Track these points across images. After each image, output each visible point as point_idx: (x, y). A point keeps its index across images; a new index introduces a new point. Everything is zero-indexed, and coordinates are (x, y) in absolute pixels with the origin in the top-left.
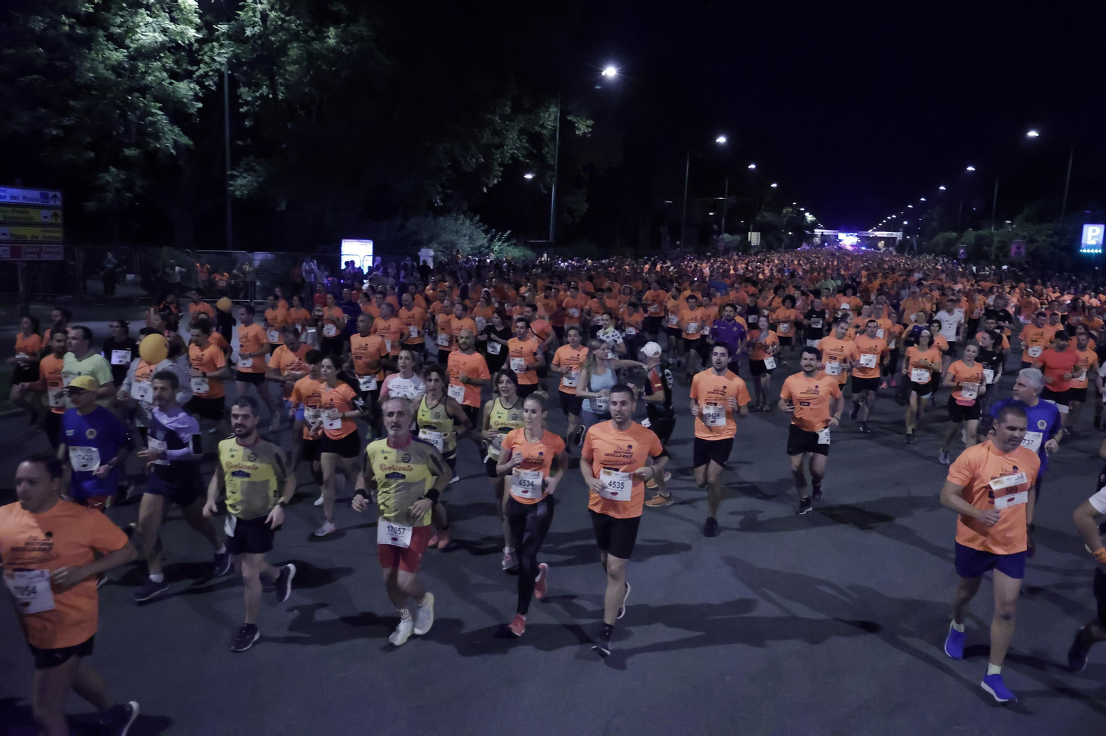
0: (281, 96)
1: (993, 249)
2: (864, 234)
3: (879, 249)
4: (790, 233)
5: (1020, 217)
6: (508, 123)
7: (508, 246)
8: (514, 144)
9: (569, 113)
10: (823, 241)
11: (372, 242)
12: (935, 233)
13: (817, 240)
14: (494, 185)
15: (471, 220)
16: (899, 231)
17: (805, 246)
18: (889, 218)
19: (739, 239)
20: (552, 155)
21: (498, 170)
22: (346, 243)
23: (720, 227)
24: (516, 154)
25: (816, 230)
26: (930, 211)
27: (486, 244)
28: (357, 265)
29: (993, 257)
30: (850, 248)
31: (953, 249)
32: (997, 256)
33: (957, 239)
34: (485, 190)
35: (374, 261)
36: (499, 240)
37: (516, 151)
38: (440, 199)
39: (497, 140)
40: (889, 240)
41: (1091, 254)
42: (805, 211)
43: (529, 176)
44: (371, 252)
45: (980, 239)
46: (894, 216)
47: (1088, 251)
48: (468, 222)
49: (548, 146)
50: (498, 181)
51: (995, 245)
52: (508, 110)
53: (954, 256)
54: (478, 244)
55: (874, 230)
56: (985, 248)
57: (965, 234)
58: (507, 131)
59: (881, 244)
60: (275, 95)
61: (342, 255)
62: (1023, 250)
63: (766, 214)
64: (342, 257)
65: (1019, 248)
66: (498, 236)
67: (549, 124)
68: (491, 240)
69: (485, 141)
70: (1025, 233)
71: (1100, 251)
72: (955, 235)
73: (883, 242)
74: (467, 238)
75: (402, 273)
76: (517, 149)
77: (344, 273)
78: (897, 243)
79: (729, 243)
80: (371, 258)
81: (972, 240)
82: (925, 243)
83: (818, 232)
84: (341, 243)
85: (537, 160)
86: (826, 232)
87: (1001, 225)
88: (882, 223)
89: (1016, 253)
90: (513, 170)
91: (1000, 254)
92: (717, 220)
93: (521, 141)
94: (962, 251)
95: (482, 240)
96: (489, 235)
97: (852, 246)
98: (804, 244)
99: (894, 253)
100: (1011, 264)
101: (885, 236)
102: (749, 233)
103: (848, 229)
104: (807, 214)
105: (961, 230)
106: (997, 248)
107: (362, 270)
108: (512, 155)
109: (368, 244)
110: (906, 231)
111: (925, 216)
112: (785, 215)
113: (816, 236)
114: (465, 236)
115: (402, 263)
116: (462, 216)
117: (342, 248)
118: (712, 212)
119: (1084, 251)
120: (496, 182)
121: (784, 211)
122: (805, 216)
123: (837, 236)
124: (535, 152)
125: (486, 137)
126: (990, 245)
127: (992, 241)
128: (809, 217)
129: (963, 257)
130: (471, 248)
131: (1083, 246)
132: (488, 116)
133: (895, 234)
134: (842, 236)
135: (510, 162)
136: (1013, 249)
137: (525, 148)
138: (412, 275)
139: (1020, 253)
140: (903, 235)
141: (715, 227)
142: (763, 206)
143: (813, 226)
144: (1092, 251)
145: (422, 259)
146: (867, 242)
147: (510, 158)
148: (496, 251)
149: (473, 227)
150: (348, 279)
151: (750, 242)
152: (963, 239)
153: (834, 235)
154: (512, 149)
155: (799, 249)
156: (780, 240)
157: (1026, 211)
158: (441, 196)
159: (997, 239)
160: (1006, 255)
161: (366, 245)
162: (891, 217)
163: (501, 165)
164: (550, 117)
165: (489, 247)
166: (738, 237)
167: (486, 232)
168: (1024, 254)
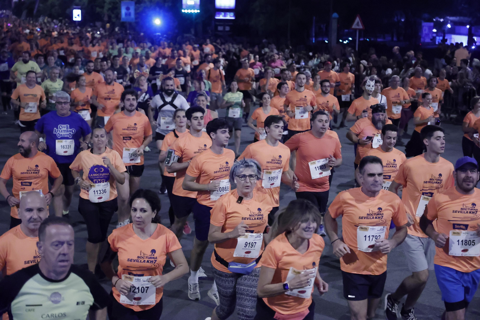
1: (105, 10)
29: (106, 19)
32: (110, 17)
41: (191, 14)
45: (93, 1)
47: (189, 11)
51: (107, 6)
56: (98, 10)
62: (132, 11)
65: (128, 9)
71: (199, 11)
78: (13, 5)
81: (86, 1)
89: (126, 14)
91: (113, 16)
100: (122, 25)
106: (109, 9)
119: (186, 11)
126: (103, 7)
127: (104, 2)
131: (184, 7)
136: (123, 11)
139: (130, 14)
144: (193, 11)
159: (108, 0)
160: (118, 16)
168: (133, 16)
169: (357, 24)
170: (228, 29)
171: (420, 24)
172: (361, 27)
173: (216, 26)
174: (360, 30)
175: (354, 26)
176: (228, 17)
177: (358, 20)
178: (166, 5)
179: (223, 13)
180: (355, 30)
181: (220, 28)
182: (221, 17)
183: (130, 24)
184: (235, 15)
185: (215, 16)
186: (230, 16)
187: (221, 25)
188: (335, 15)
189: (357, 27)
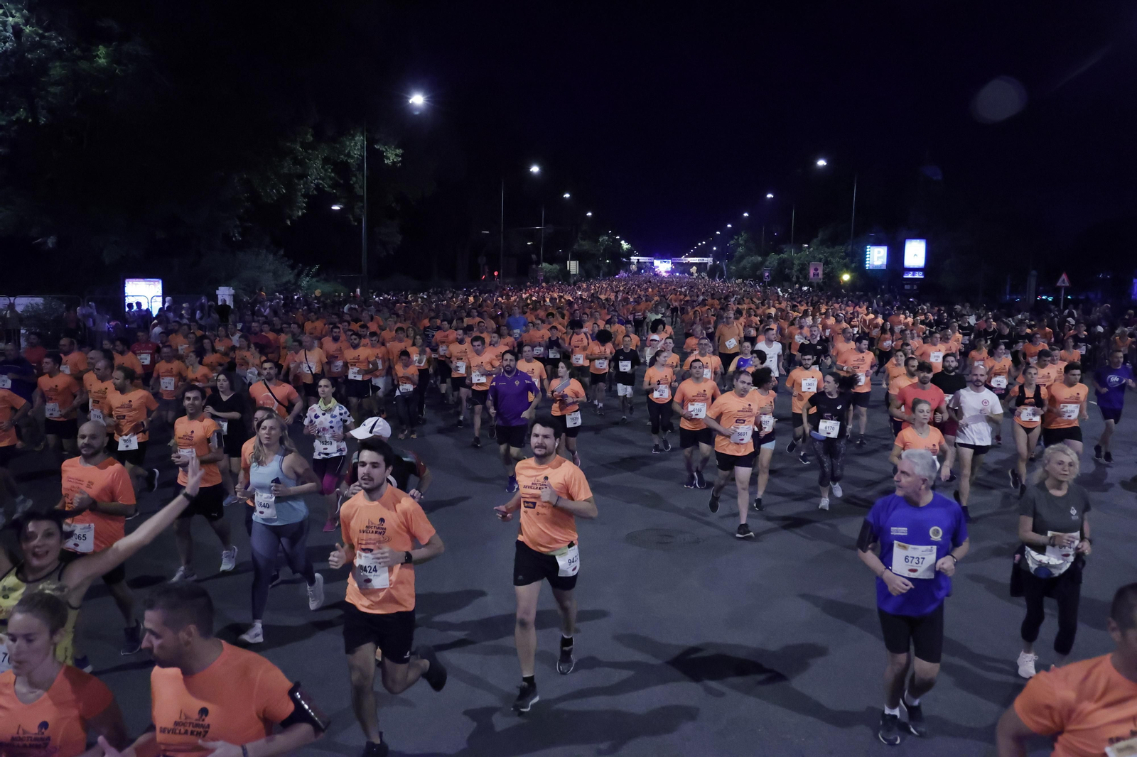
0: (43, 121)
1: (794, 271)
2: (677, 260)
3: (692, 274)
4: (608, 261)
5: (815, 240)
6: (310, 151)
7: (317, 281)
8: (317, 174)
9: (377, 142)
10: (639, 269)
11: (161, 281)
12: (742, 258)
13: (634, 267)
14: (299, 217)
15: (275, 254)
16: (709, 257)
17: (623, 274)
18: (700, 244)
19: (558, 268)
20: (360, 183)
21: (302, 202)
22: (130, 283)
23: (538, 255)
24: (321, 184)
25: (632, 258)
26: (736, 237)
27: (293, 281)
28: (144, 307)
29: (794, 279)
30: (664, 274)
31: (758, 273)
32: (798, 278)
33: (762, 263)
34: (289, 223)
35: (164, 302)
36: (307, 275)
37: (321, 182)
38: (239, 233)
39: (299, 169)
40: (701, 267)
42: (621, 239)
43: (336, 208)
44: (160, 293)
45: (782, 262)
46: (704, 243)
48: (271, 257)
49: (355, 176)
50: (303, 214)
51: (796, 268)
52: (310, 138)
53: (760, 279)
54: (284, 280)
55: (686, 257)
56: (787, 270)
57: (768, 258)
58: (310, 160)
59: (694, 269)
60: (36, 120)
61: (125, 297)
62: (820, 272)
63: (583, 243)
64: (126, 298)
65: (816, 270)
66: (306, 271)
67: (356, 153)
68: (299, 275)
69: (286, 170)
70: (821, 256)
72: (760, 259)
73: (695, 268)
74: (271, 274)
75: (198, 314)
76: (322, 179)
77: (127, 316)
78: (708, 269)
79: (549, 272)
80: (161, 299)
81: (775, 263)
82: (734, 268)
83: (634, 259)
84: (124, 284)
85: (345, 189)
86: (642, 259)
87: (800, 249)
88: (693, 249)
89: (814, 275)
90: (319, 201)
91: (801, 276)
92: (535, 248)
93: (326, 170)
94: (767, 274)
95: (288, 276)
96: (296, 271)
97: (666, 272)
98: (621, 272)
99: (707, 278)
100: (810, 285)
101: (697, 261)
102: (568, 262)
103: (663, 256)
104: (623, 242)
105: (765, 254)
106: (798, 270)
107: (151, 313)
108: (317, 185)
109: (156, 283)
110: (717, 256)
111: (732, 242)
112: (602, 244)
113: (633, 263)
114: (268, 272)
115: (198, 304)
116: (264, 251)
117: (126, 288)
118: (530, 242)
120: (300, 213)
121: (600, 240)
122: (621, 244)
123: (652, 263)
124: (342, 182)
125: (287, 166)
126: (792, 269)
127: (793, 264)
128: (625, 245)
129: (768, 280)
130: (276, 285)
132: (288, 144)
133: (706, 260)
134: (657, 263)
135: (315, 193)
136: (812, 272)
137: (331, 178)
138: (209, 315)
139: (818, 275)
140: (713, 260)
141: (534, 256)
142: (580, 235)
143: (629, 253)
145: (220, 298)
146: (682, 268)
147: (315, 189)
148: (303, 287)
149: (277, 262)
150: (133, 322)
151: (569, 271)
152: (767, 263)
153: (650, 262)
154: (317, 179)
155: (617, 276)
156: (598, 268)
157: (820, 235)
158: (240, 230)
159: (796, 262)
160: (806, 277)
161: (154, 284)
162: (701, 243)
163: (304, 196)
164: (356, 146)
165: (295, 283)
166: (556, 267)
167: (293, 267)
168: (821, 276)
169: (1063, 281)
170: (915, 287)
171: (1132, 281)
172: (1067, 284)
173: (903, 285)
174: (1066, 288)
175: (1059, 284)
176: (917, 276)
177: (1064, 277)
178: (853, 265)
179: (912, 273)
180: (1060, 288)
181: (907, 287)
182: (910, 276)
183: (818, 284)
184: (924, 274)
185: (903, 275)
186: (919, 275)
187: (907, 284)
188: (1034, 272)
189: (1063, 285)
